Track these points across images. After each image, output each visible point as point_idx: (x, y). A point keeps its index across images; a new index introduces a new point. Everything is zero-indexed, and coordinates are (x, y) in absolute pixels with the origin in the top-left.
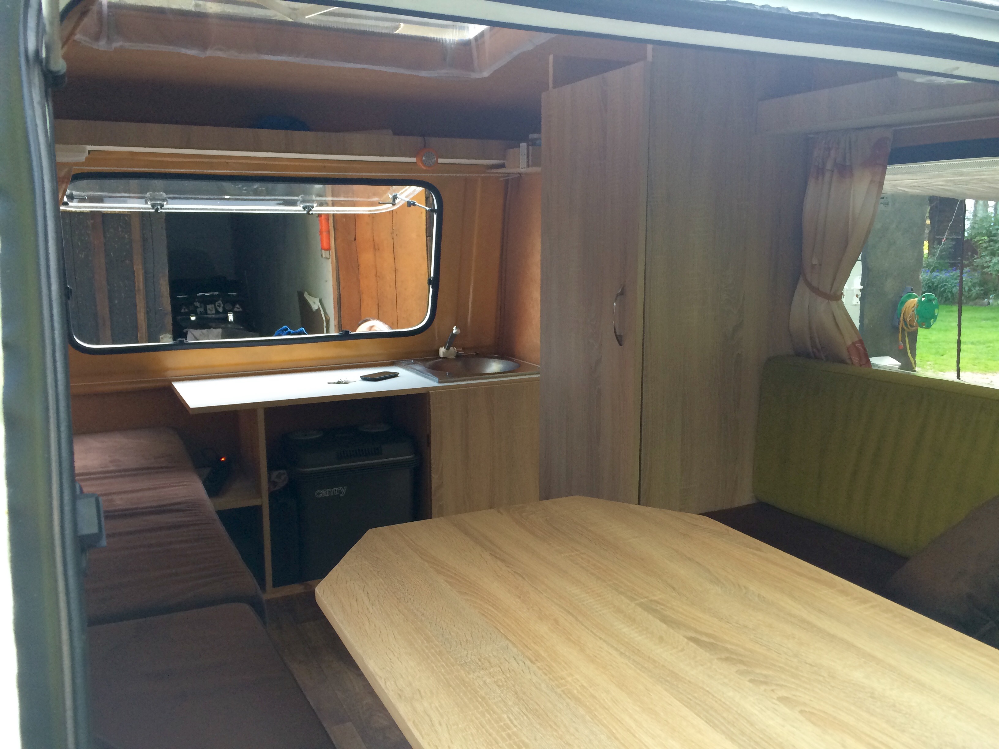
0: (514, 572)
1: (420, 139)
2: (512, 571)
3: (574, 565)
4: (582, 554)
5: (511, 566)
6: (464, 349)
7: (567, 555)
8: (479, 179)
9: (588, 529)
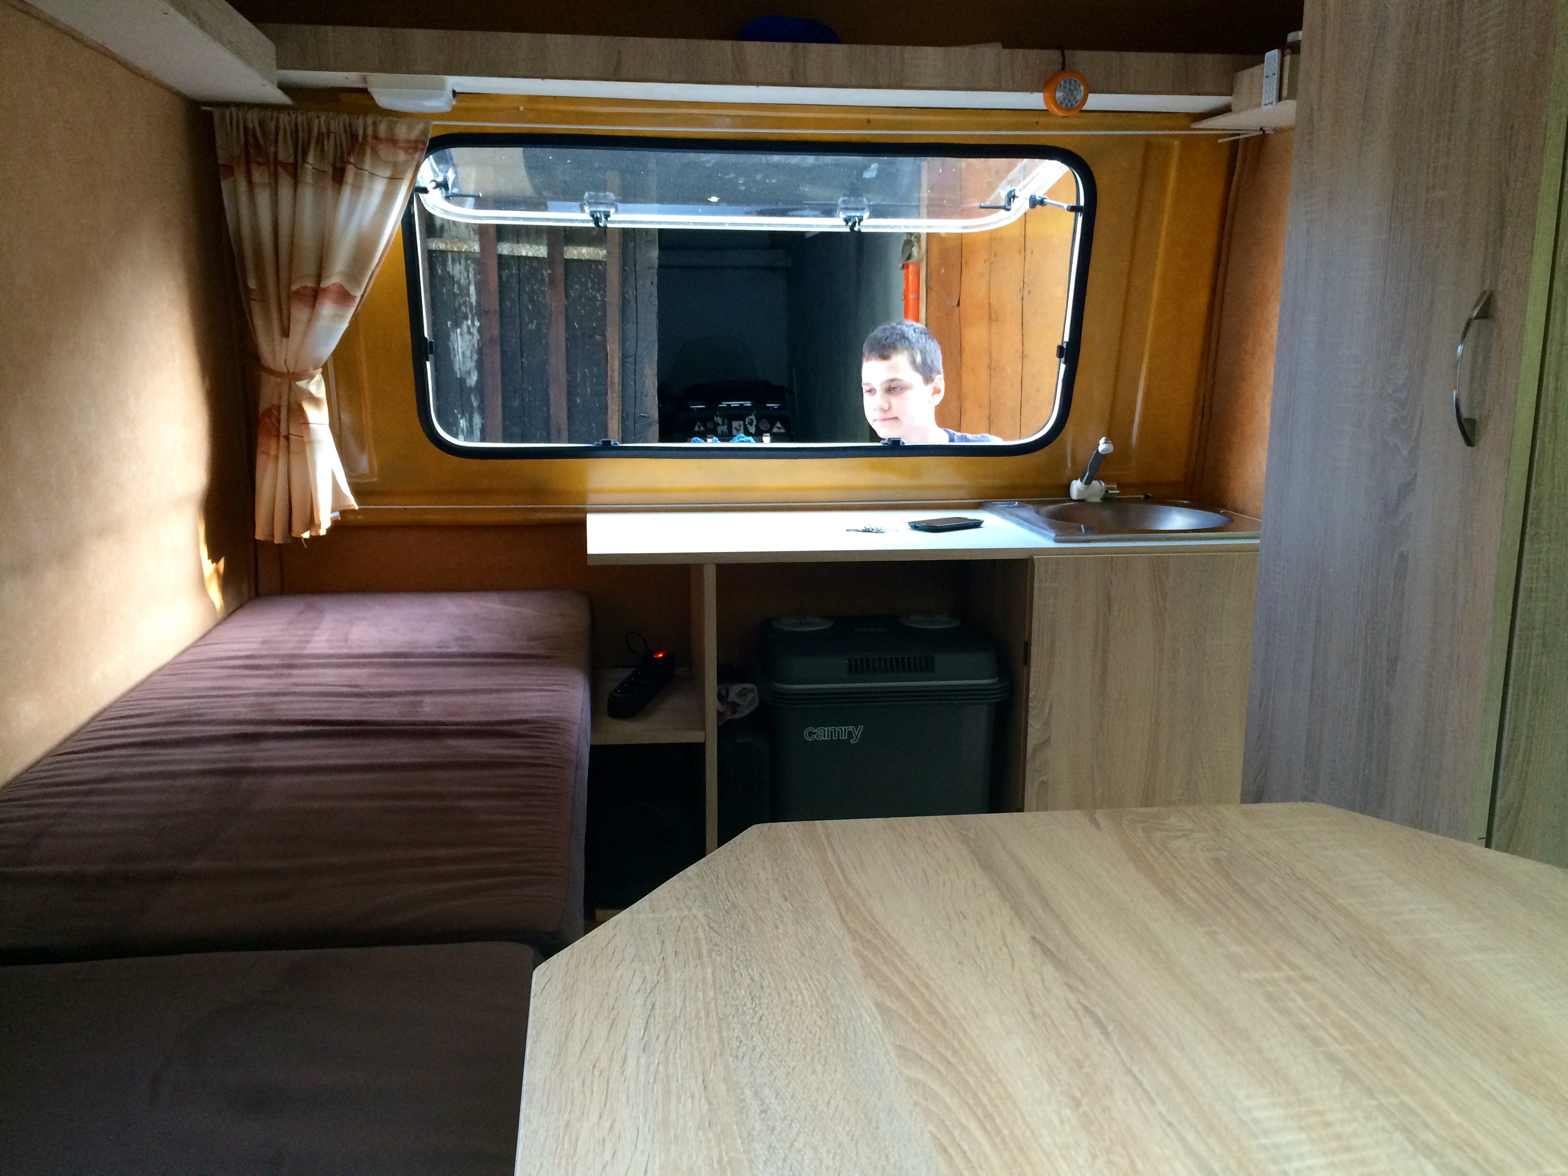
0: (1086, 1008)
1: (1054, 55)
2: (1080, 1003)
3: (1275, 1014)
4: (1308, 979)
5: (1082, 988)
6: (1120, 486)
7: (1255, 975)
8: (1176, 143)
9: (1334, 903)
